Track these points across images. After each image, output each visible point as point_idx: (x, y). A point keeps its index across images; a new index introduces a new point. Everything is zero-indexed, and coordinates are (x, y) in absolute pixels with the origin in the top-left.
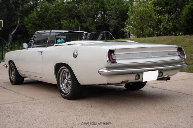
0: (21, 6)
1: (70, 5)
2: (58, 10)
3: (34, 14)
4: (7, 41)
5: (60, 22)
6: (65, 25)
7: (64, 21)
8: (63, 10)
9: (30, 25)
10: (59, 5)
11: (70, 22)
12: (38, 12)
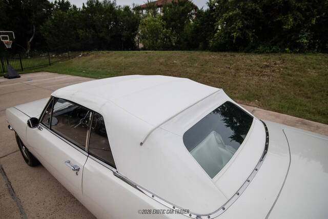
0: (33, 13)
1: (85, 14)
2: (73, 19)
3: (49, 22)
4: (26, 48)
5: (77, 31)
6: (81, 34)
7: (80, 30)
8: (78, 19)
9: (46, 34)
10: (73, 14)
11: (86, 31)
12: (53, 21)
